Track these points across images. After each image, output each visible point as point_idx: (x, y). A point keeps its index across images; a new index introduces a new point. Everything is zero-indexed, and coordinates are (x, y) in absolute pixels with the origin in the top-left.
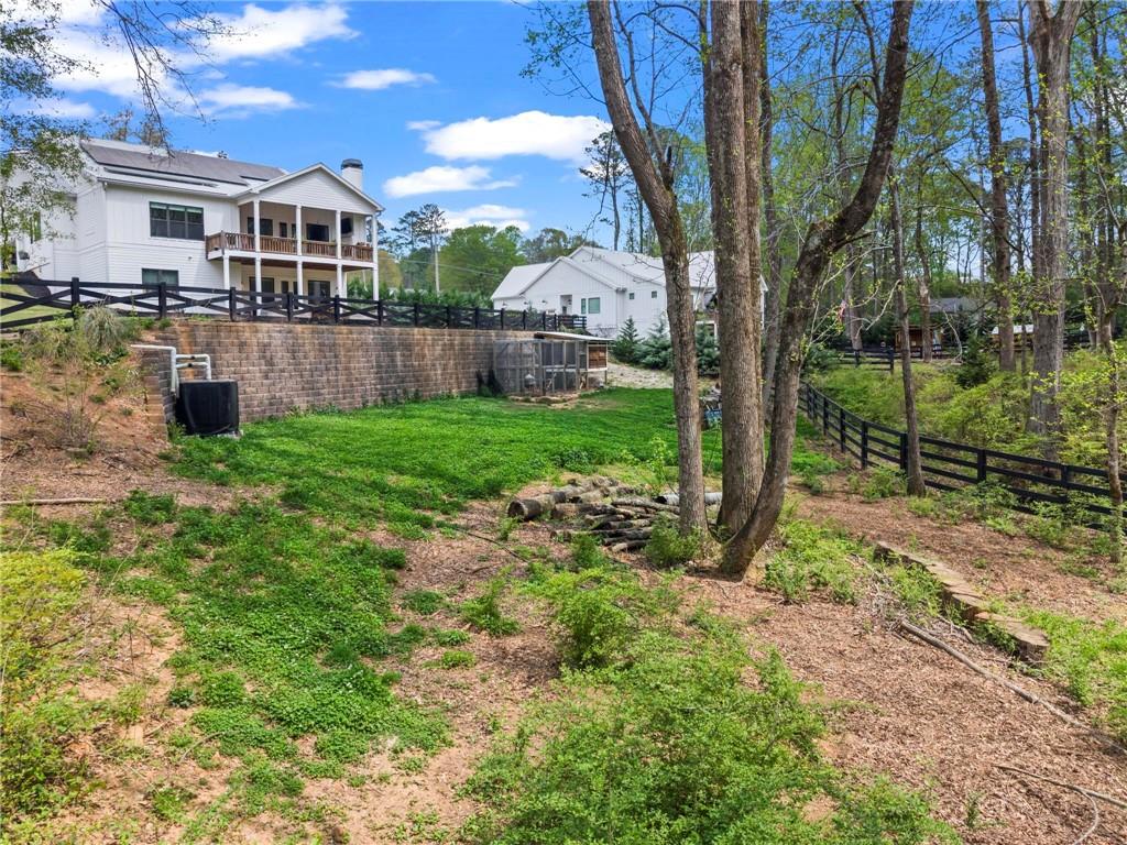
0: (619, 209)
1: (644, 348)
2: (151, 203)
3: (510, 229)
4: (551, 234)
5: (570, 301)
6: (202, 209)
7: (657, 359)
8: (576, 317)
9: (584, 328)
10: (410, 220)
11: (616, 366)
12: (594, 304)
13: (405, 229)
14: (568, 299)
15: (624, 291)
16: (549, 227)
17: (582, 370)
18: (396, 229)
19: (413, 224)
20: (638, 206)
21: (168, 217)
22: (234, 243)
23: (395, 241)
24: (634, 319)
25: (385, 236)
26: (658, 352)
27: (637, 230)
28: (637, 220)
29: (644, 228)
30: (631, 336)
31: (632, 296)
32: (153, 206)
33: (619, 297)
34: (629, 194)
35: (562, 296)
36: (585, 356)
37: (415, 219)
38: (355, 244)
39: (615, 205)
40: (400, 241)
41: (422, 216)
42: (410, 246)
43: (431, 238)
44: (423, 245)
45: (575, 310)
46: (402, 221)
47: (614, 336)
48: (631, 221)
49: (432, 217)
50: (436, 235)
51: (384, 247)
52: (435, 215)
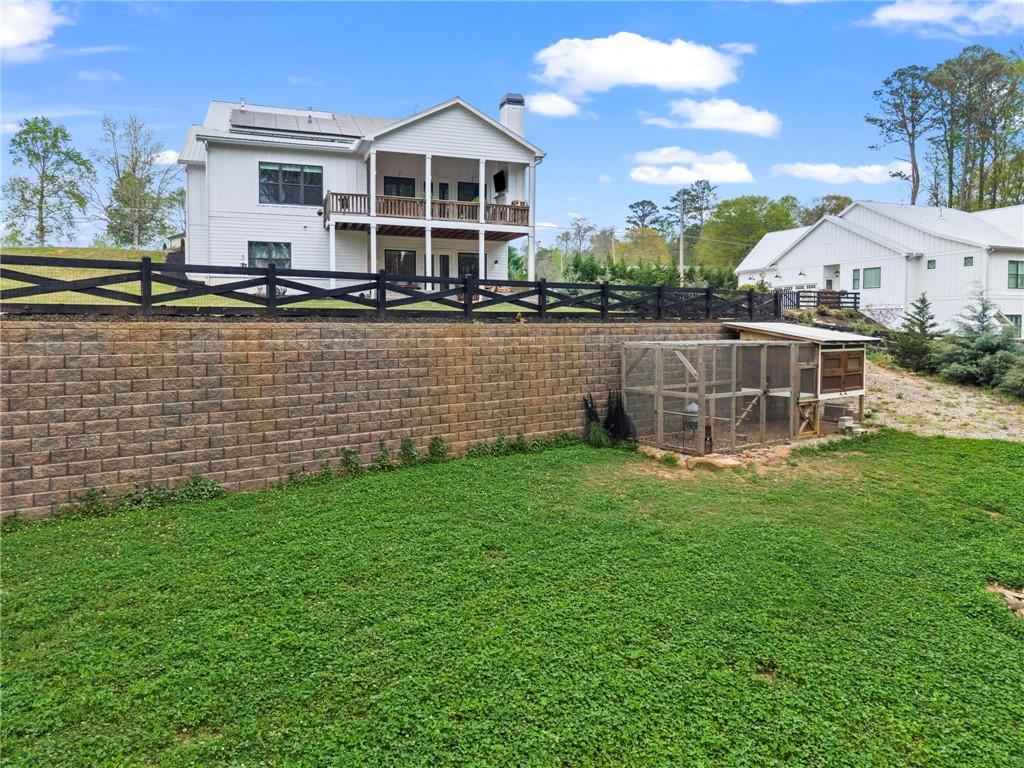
0: (918, 161)
1: (948, 348)
2: (260, 163)
3: (785, 200)
4: (834, 202)
5: (838, 272)
6: (321, 168)
7: (973, 369)
8: (844, 293)
9: (856, 308)
10: (681, 197)
11: (891, 376)
12: (872, 276)
14: (835, 269)
15: (919, 258)
16: (832, 194)
17: (805, 397)
18: (668, 208)
19: (685, 202)
20: (947, 154)
21: (281, 179)
22: (347, 207)
23: (665, 219)
24: (929, 299)
26: (974, 357)
27: (945, 186)
28: (944, 172)
29: (955, 181)
30: (922, 325)
31: (931, 264)
32: (263, 167)
33: (911, 266)
34: (934, 143)
35: (825, 266)
36: (813, 371)
37: (686, 197)
38: (509, 203)
39: (913, 156)
40: (672, 219)
41: (693, 193)
42: (681, 224)
43: (701, 214)
44: (693, 222)
45: (843, 283)
46: (674, 199)
47: (896, 325)
48: (937, 174)
49: (703, 193)
50: (707, 211)
51: (656, 226)
52: (706, 191)
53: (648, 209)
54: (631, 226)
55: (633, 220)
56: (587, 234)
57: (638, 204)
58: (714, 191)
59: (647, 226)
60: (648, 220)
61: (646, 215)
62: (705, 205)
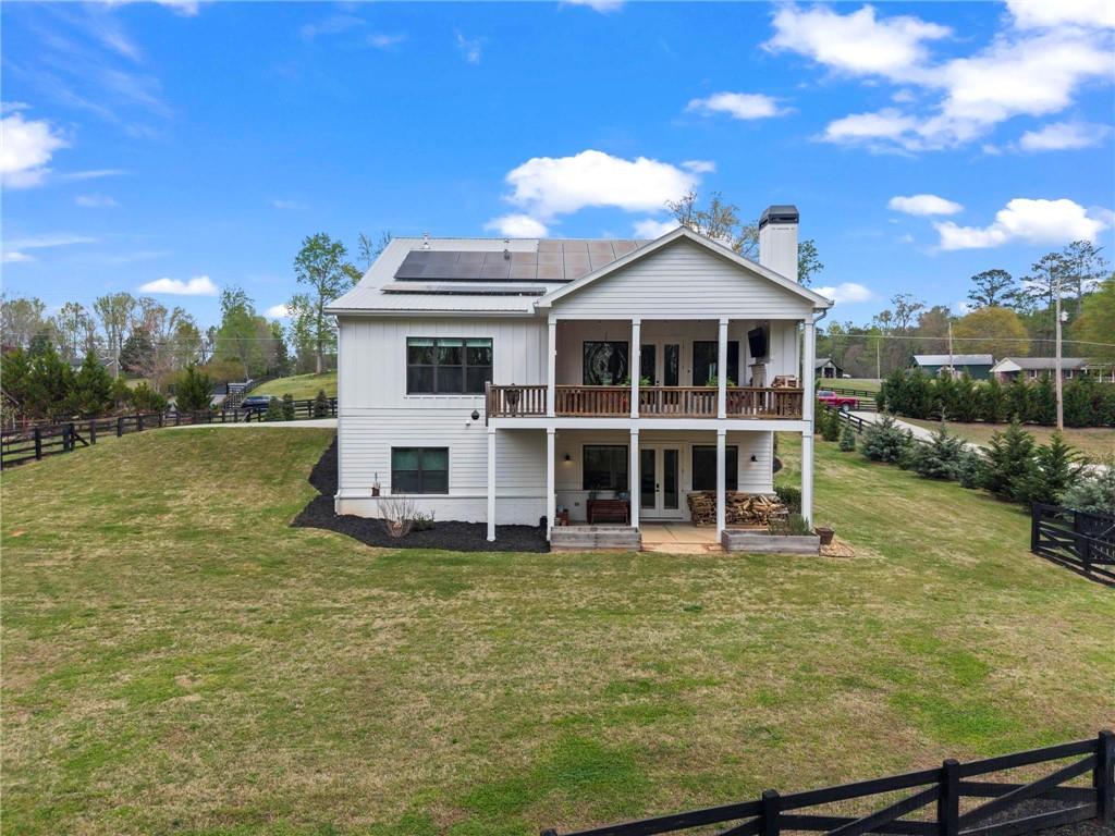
2: (409, 339)
6: (491, 340)
10: (1048, 264)
13: (1040, 277)
18: (1027, 279)
19: (1053, 270)
21: (436, 360)
23: (1024, 293)
25: (1013, 287)
32: (412, 344)
37: (1055, 263)
41: (1066, 258)
42: (1048, 298)
43: (1078, 286)
44: (1066, 295)
46: (1038, 267)
49: (1081, 257)
50: (1088, 281)
51: (1011, 301)
52: (1087, 255)
53: (998, 280)
54: (974, 302)
55: (977, 295)
56: (913, 313)
57: (984, 275)
58: (1099, 255)
59: (996, 303)
60: (997, 296)
61: (997, 288)
62: (1084, 273)
